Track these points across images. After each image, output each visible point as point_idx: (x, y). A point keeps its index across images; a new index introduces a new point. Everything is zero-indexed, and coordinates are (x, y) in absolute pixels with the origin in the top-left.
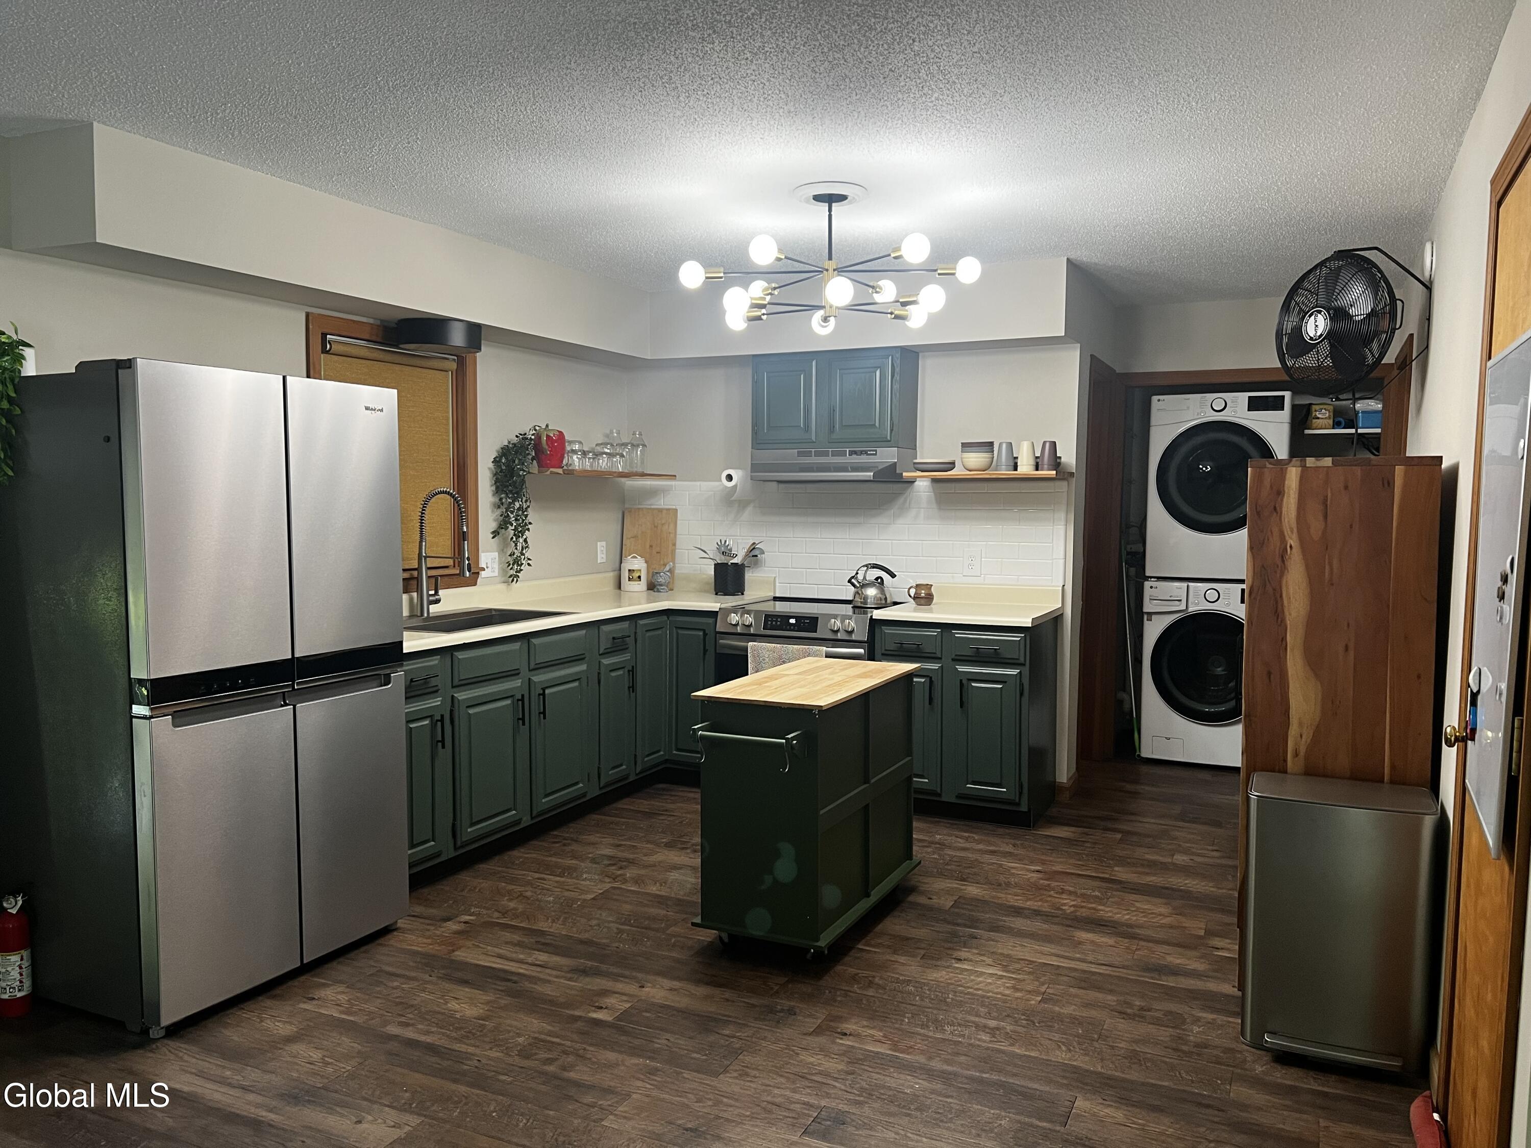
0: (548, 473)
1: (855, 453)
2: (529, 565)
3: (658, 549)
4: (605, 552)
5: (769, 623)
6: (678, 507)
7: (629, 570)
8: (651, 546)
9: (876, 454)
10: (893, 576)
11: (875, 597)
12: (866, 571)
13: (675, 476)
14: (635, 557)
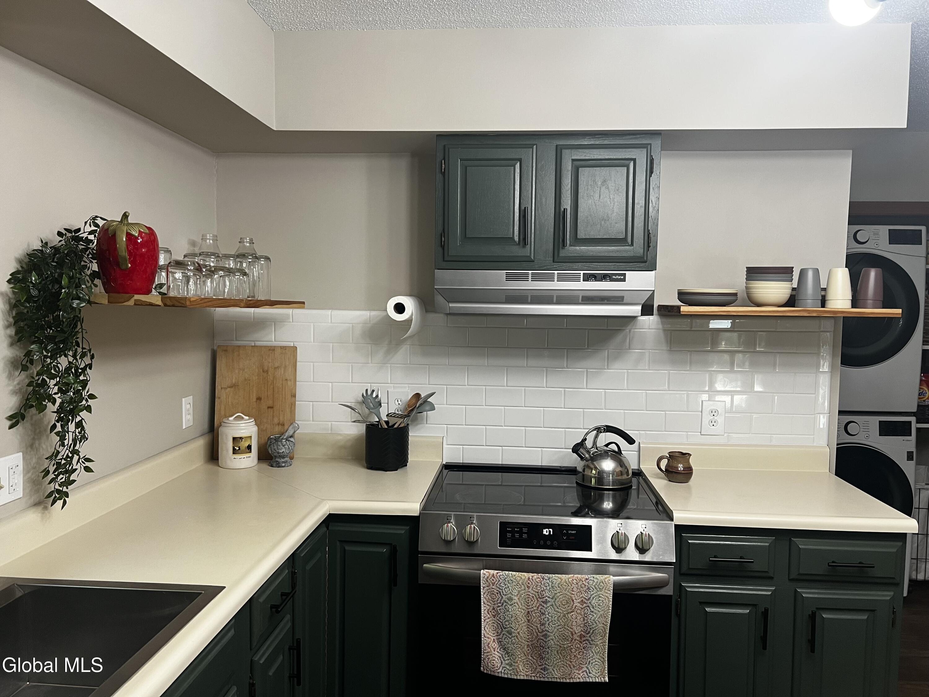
0: (131, 303)
1: (595, 278)
2: (87, 469)
3: (270, 403)
4: (191, 411)
5: (509, 535)
6: (296, 344)
7: (234, 439)
8: (259, 399)
9: (624, 280)
10: (631, 441)
11: (613, 472)
12: (596, 437)
13: (303, 303)
14: (239, 418)
